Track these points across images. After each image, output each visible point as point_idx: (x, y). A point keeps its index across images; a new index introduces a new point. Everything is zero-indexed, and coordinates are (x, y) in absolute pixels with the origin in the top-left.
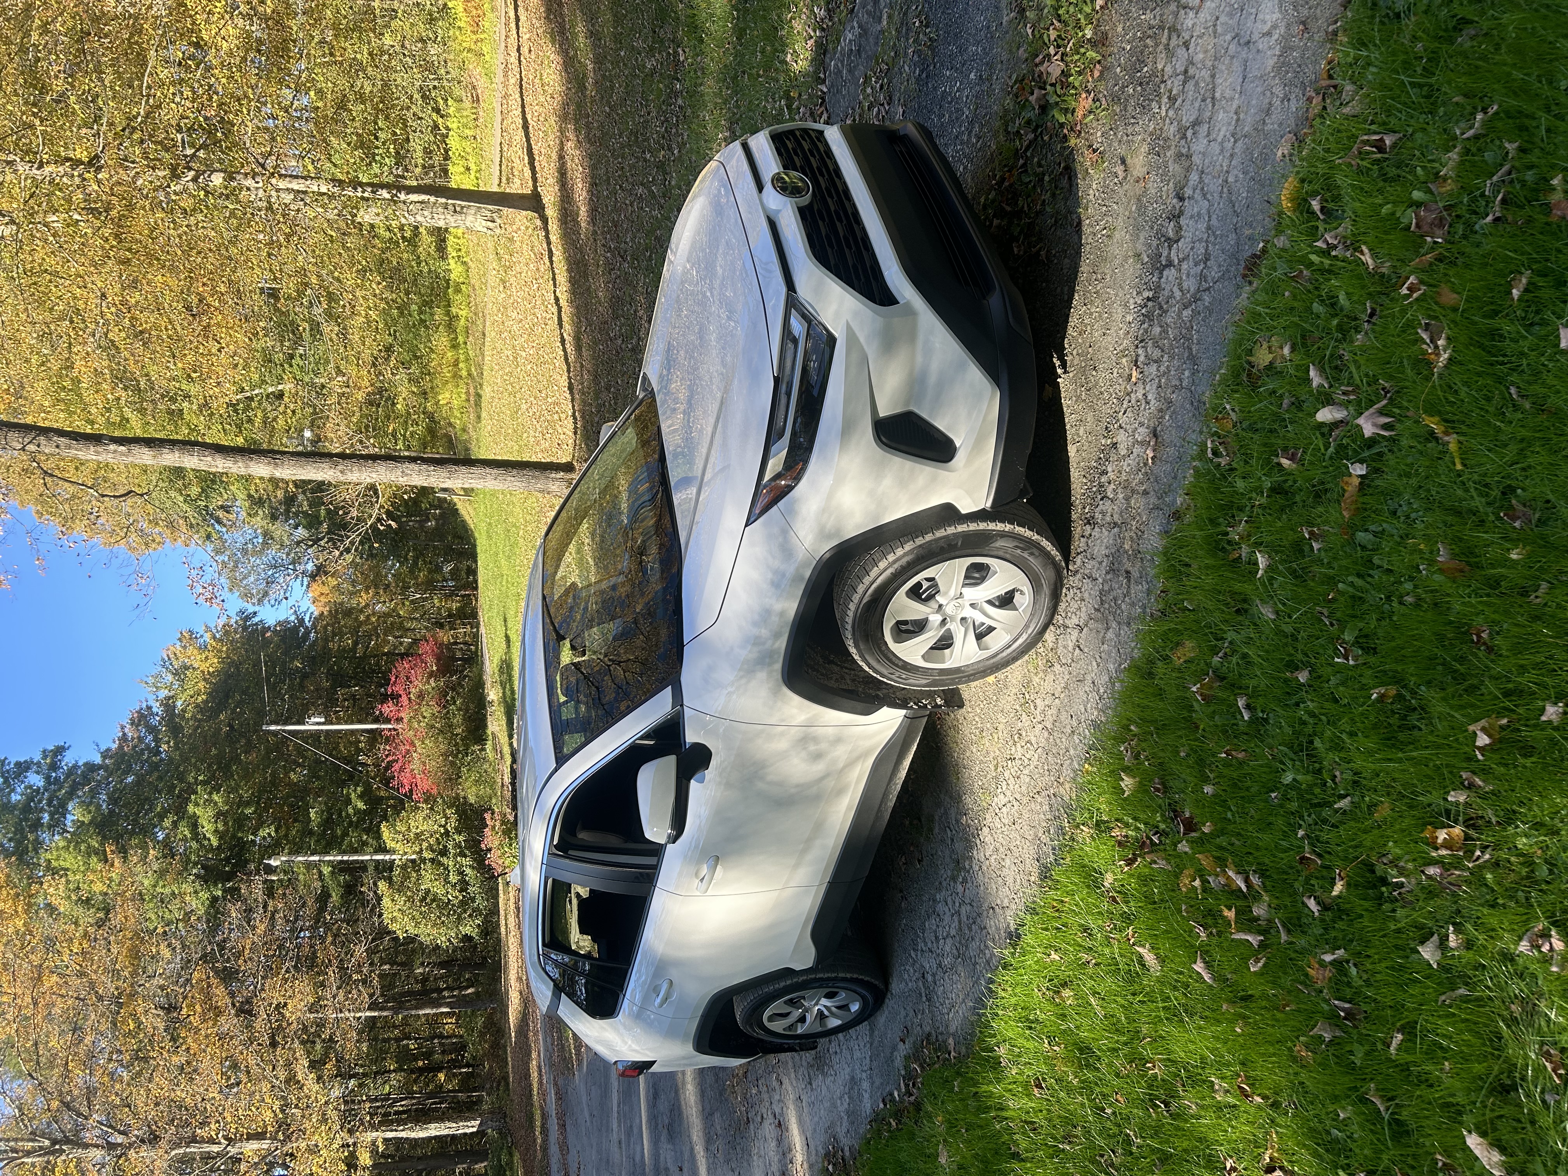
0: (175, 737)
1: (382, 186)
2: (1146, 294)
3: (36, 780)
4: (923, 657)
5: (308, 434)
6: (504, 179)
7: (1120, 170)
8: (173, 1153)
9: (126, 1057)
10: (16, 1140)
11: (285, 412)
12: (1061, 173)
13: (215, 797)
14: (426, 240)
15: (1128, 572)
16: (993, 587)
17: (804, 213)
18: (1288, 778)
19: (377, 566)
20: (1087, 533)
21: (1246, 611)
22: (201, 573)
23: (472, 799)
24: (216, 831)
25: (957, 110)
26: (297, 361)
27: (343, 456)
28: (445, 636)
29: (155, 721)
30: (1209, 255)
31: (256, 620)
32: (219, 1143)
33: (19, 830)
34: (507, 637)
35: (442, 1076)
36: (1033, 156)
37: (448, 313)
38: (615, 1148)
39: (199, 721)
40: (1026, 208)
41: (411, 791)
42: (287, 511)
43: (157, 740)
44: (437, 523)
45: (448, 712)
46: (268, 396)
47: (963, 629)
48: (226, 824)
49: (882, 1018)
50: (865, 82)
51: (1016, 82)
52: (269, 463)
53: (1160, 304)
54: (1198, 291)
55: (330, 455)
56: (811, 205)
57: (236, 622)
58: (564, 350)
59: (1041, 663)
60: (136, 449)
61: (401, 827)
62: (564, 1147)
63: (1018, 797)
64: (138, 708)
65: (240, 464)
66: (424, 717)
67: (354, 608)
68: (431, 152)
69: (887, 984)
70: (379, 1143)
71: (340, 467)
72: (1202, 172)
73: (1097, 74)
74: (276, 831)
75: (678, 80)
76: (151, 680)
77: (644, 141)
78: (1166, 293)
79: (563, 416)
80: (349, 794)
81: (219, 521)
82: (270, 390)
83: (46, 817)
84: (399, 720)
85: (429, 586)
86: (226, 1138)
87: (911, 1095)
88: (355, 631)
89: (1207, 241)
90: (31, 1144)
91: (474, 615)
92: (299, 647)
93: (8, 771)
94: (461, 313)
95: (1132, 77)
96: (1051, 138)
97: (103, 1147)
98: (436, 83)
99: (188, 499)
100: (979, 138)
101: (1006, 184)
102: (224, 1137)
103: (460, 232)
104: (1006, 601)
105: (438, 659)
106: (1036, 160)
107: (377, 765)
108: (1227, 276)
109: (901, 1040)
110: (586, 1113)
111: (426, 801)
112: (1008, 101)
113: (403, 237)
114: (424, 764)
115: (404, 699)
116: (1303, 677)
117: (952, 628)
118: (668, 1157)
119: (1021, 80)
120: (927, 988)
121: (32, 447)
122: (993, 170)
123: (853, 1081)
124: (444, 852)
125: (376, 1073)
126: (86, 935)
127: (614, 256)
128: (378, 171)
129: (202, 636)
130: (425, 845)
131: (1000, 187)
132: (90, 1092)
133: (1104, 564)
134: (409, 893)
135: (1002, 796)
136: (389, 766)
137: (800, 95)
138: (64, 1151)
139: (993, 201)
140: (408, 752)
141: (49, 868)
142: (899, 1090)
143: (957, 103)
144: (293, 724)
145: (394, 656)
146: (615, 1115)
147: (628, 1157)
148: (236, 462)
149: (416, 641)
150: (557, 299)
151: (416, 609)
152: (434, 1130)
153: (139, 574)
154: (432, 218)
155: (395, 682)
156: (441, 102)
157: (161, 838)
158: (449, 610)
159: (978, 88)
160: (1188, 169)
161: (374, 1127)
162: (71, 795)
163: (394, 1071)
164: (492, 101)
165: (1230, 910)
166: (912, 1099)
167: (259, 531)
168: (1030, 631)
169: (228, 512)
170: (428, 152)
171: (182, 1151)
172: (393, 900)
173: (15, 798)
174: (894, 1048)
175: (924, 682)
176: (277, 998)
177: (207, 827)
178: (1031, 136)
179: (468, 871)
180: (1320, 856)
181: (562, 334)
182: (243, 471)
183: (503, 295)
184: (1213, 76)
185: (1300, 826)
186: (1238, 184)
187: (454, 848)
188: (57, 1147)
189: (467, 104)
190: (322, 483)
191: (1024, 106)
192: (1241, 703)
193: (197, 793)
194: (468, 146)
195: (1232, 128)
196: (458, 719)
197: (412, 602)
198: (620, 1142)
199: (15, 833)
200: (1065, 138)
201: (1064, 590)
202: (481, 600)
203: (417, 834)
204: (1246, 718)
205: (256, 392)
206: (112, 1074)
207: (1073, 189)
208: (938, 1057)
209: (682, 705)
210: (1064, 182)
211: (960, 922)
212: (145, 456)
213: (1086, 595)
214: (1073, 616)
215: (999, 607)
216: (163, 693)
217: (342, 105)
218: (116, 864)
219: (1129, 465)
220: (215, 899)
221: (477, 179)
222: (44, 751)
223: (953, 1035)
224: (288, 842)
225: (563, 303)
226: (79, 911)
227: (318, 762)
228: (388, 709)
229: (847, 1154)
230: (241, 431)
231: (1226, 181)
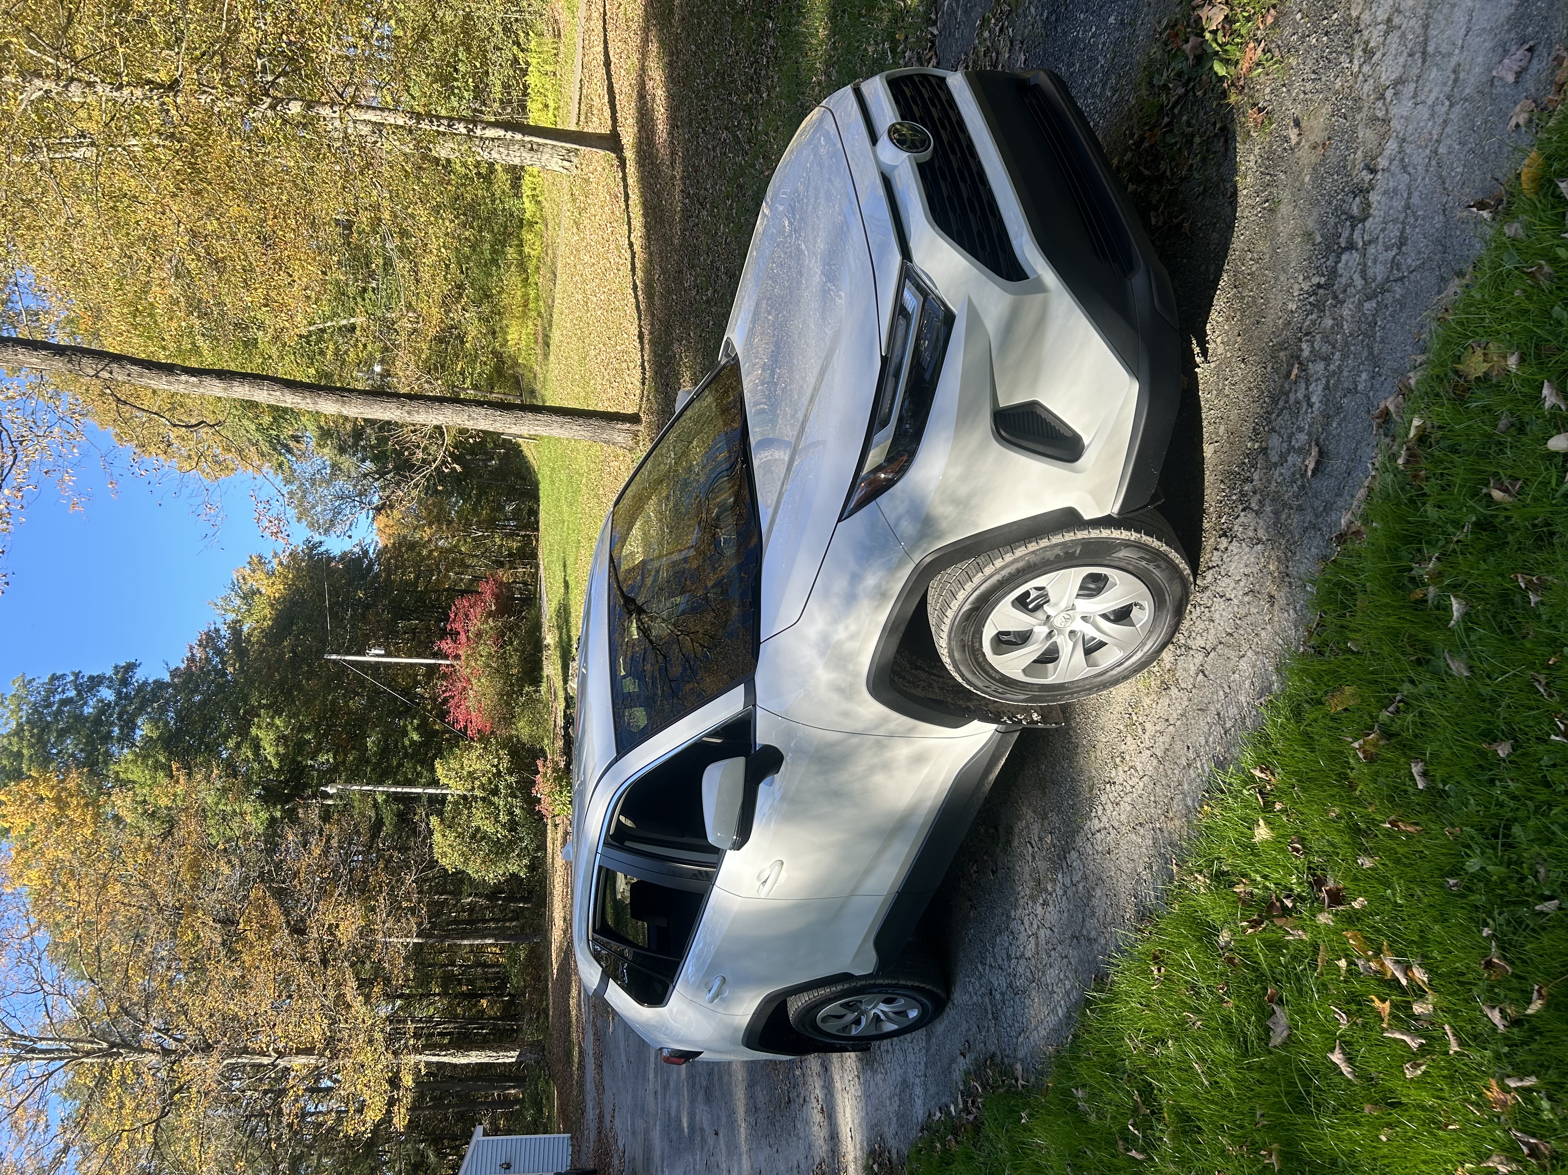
0: (241, 661)
1: (460, 119)
2: (1316, 280)
3: (107, 694)
4: (1024, 671)
5: (378, 369)
6: (582, 118)
7: (1293, 134)
8: (225, 1062)
9: (185, 965)
10: (76, 1041)
11: (356, 346)
12: (1216, 135)
13: (277, 721)
14: (502, 178)
15: (1272, 597)
16: (1109, 600)
17: (924, 171)
18: (1473, 864)
19: (441, 503)
20: (1222, 547)
21: (1428, 662)
22: (268, 507)
23: (525, 738)
24: (277, 754)
25: (1091, 59)
26: (369, 294)
27: (412, 397)
28: (504, 575)
29: (221, 644)
30: (1406, 239)
31: (322, 549)
32: (270, 1056)
33: (90, 742)
34: (566, 583)
35: (484, 1002)
36: (1181, 114)
37: (521, 253)
38: (650, 1098)
39: (264, 646)
40: (1168, 174)
41: (466, 727)
42: (355, 444)
43: (223, 663)
44: (501, 464)
45: (505, 652)
46: (340, 329)
47: (1071, 644)
48: (286, 746)
49: (940, 1027)
50: (982, 25)
51: (1166, 28)
52: (337, 400)
53: (1334, 293)
54: (1388, 280)
55: (397, 396)
56: (931, 161)
57: (303, 551)
58: (636, 297)
59: (1154, 683)
60: (207, 381)
61: (454, 764)
62: (600, 1086)
63: (1116, 824)
64: (206, 630)
65: (308, 400)
66: (481, 656)
67: (417, 542)
68: (510, 86)
69: (948, 993)
70: (422, 1066)
71: (407, 408)
72: (1404, 140)
73: (1270, 20)
74: (335, 758)
75: (770, 18)
76: (220, 602)
77: (732, 82)
78: (1344, 280)
79: (632, 365)
80: (405, 726)
81: (289, 451)
82: (344, 322)
83: (116, 731)
84: (457, 657)
85: (491, 524)
86: (276, 1051)
87: (969, 1113)
88: (417, 565)
89: (1403, 223)
90: (90, 1046)
91: (534, 555)
92: (363, 577)
93: (81, 684)
94: (533, 253)
95: (1315, 25)
96: (1205, 93)
97: (158, 1053)
98: (517, 16)
99: (260, 428)
100: (1114, 91)
101: (1146, 144)
102: (274, 1050)
103: (535, 170)
104: (1122, 616)
105: (497, 597)
106: (1185, 118)
107: (434, 699)
108: (1427, 266)
109: (962, 1054)
110: (624, 1059)
111: (480, 740)
112: (1155, 51)
113: (478, 174)
114: (479, 702)
115: (463, 637)
116: (1503, 750)
117: (1058, 641)
118: (704, 1118)
119: (1172, 26)
120: (994, 1005)
121: (105, 375)
122: (1131, 128)
123: (905, 1085)
124: (495, 792)
125: (422, 995)
126: (149, 848)
127: (692, 203)
128: (456, 104)
129: (270, 562)
130: (477, 783)
131: (1138, 147)
132: (149, 999)
133: (1242, 584)
134: (459, 830)
135: (1096, 821)
136: (445, 701)
137: (907, 37)
138: (121, 1054)
139: (1129, 163)
140: (464, 689)
141: (117, 779)
142: (956, 1106)
143: (1090, 50)
144: (353, 654)
145: (456, 593)
146: (652, 1066)
147: (663, 1109)
148: (304, 398)
149: (476, 579)
150: (631, 245)
151: (477, 547)
152: (475, 1057)
153: (208, 504)
154: (508, 155)
155: (454, 620)
156: (522, 35)
157: (225, 756)
158: (510, 549)
159: (1117, 34)
160: (1383, 137)
161: (416, 1050)
162: (140, 710)
163: (439, 994)
164: (573, 35)
165: (1383, 1001)
166: (971, 1117)
167: (328, 463)
168: (1146, 649)
169: (298, 442)
170: (506, 86)
171: (233, 1061)
172: (444, 836)
173: (87, 710)
174: (953, 1060)
175: (1023, 697)
176: (330, 919)
177: (269, 750)
178: (1181, 91)
179: (517, 811)
180: (1512, 963)
181: (634, 281)
182: (311, 407)
183: (576, 238)
184: (1426, 27)
185: (1487, 925)
186: (1451, 157)
187: (505, 788)
188: (115, 1050)
189: (548, 38)
190: (389, 423)
191: (1174, 55)
192: (1416, 769)
193: (259, 716)
194: (548, 82)
195: (1447, 89)
196: (514, 660)
197: (474, 539)
198: (656, 1093)
199: (86, 744)
200: (1224, 94)
201: (1189, 607)
202: (542, 543)
203: (469, 772)
204: (1420, 787)
205: (329, 324)
206: (170, 981)
207: (1230, 154)
208: (1003, 1081)
209: (754, 705)
210: (1219, 145)
211: (1037, 945)
212: (215, 388)
213: (1216, 616)
214: (1198, 637)
215: (1114, 621)
216: (231, 617)
217: (423, 35)
218: (181, 781)
219: (1281, 474)
220: (273, 821)
221: (555, 116)
222: (116, 667)
223: (1022, 1061)
224: (346, 769)
225: (637, 248)
226: (145, 824)
227: (378, 692)
228: (446, 645)
229: (895, 1156)
230: (312, 363)
231: (1436, 153)
